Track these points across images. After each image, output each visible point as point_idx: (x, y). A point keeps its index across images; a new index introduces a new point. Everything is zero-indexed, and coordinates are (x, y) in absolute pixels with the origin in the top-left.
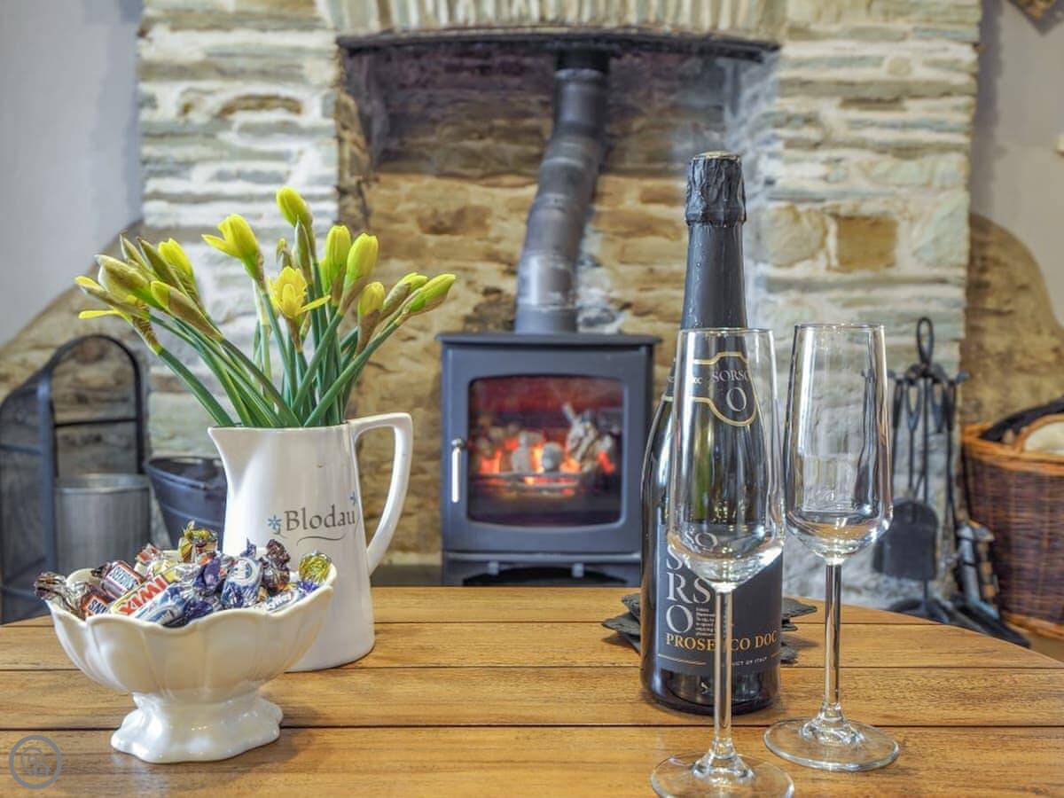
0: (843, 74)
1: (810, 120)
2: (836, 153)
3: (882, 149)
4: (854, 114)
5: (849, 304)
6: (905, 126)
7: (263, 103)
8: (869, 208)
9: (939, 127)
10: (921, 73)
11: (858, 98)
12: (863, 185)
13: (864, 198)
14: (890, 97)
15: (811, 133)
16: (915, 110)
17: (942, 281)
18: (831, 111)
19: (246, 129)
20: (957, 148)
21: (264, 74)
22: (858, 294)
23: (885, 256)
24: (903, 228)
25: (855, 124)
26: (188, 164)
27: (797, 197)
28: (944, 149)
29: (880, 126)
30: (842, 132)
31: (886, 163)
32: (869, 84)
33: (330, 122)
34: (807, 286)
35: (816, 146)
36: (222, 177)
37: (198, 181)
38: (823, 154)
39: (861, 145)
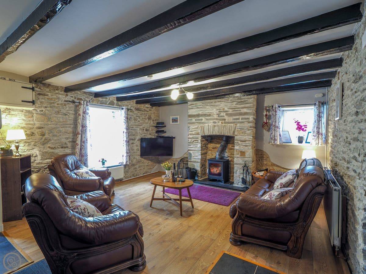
0: (240, 139)
1: (238, 143)
2: (240, 146)
3: (244, 146)
4: (241, 142)
5: (241, 159)
6: (246, 144)
7: (196, 141)
8: (243, 151)
9: (249, 144)
10: (247, 139)
11: (241, 141)
12: (242, 149)
13: (243, 150)
14: (245, 141)
15: (238, 144)
16: (247, 142)
17: (250, 158)
18: (239, 142)
19: (195, 142)
20: (251, 146)
21: (196, 138)
22: (242, 158)
23: (244, 155)
24: (246, 153)
25: (241, 143)
26: (191, 145)
27: (237, 149)
28: (250, 146)
29: (244, 144)
30: (240, 144)
31: (244, 147)
32: (242, 140)
33: (200, 142)
34: (238, 157)
35: (238, 145)
36: (193, 146)
37: (192, 146)
38: (239, 146)
39: (242, 145)
